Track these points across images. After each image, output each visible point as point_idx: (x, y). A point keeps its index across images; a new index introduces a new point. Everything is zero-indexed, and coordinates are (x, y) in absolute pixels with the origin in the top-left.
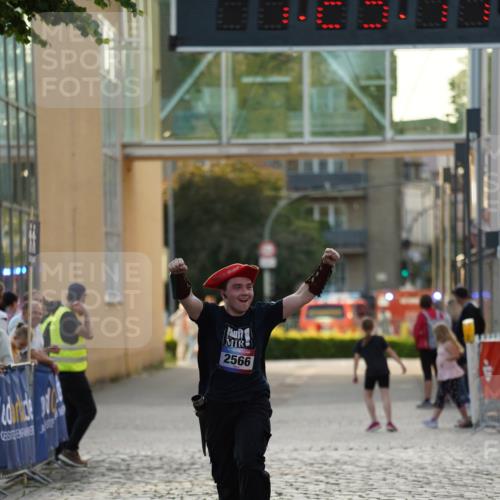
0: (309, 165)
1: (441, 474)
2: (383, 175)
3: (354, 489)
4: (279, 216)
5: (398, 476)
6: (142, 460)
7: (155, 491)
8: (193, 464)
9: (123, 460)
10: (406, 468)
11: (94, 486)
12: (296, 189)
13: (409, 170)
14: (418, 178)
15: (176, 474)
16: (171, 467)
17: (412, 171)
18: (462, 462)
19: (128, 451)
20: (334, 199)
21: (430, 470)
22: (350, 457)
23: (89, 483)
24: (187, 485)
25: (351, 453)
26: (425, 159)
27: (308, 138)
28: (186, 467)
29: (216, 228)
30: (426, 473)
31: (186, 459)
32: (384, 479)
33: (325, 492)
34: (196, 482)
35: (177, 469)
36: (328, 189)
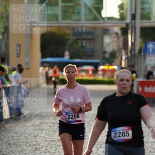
17: (106, 32)
20: (85, 39)
26: (109, 28)
36: (84, 36)
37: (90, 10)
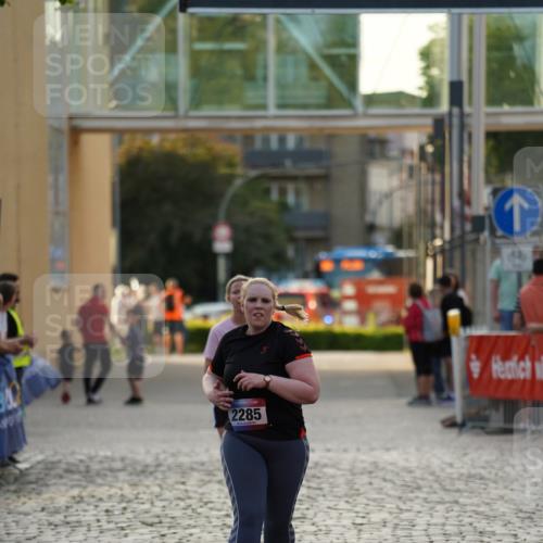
0: (266, 140)
1: (431, 478)
2: (347, 152)
3: (339, 494)
4: (235, 196)
5: (385, 480)
6: (101, 462)
7: (122, 495)
8: (159, 465)
9: (81, 461)
10: (392, 471)
11: (53, 489)
12: (254, 166)
13: (374, 147)
14: (384, 157)
15: (142, 477)
16: (135, 469)
17: (377, 149)
18: (451, 465)
19: (85, 451)
20: (294, 178)
21: (418, 473)
22: (330, 459)
23: (47, 485)
24: (157, 489)
25: (330, 455)
26: (390, 135)
27: (272, 111)
28: (152, 469)
29: (167, 207)
30: (415, 478)
31: (149, 460)
32: (371, 484)
33: (309, 497)
34: (165, 486)
35: (143, 472)
36: (289, 167)
37: (313, 66)
